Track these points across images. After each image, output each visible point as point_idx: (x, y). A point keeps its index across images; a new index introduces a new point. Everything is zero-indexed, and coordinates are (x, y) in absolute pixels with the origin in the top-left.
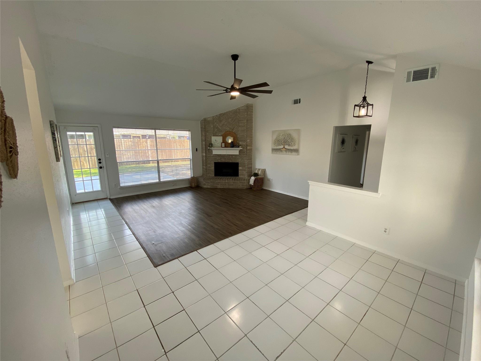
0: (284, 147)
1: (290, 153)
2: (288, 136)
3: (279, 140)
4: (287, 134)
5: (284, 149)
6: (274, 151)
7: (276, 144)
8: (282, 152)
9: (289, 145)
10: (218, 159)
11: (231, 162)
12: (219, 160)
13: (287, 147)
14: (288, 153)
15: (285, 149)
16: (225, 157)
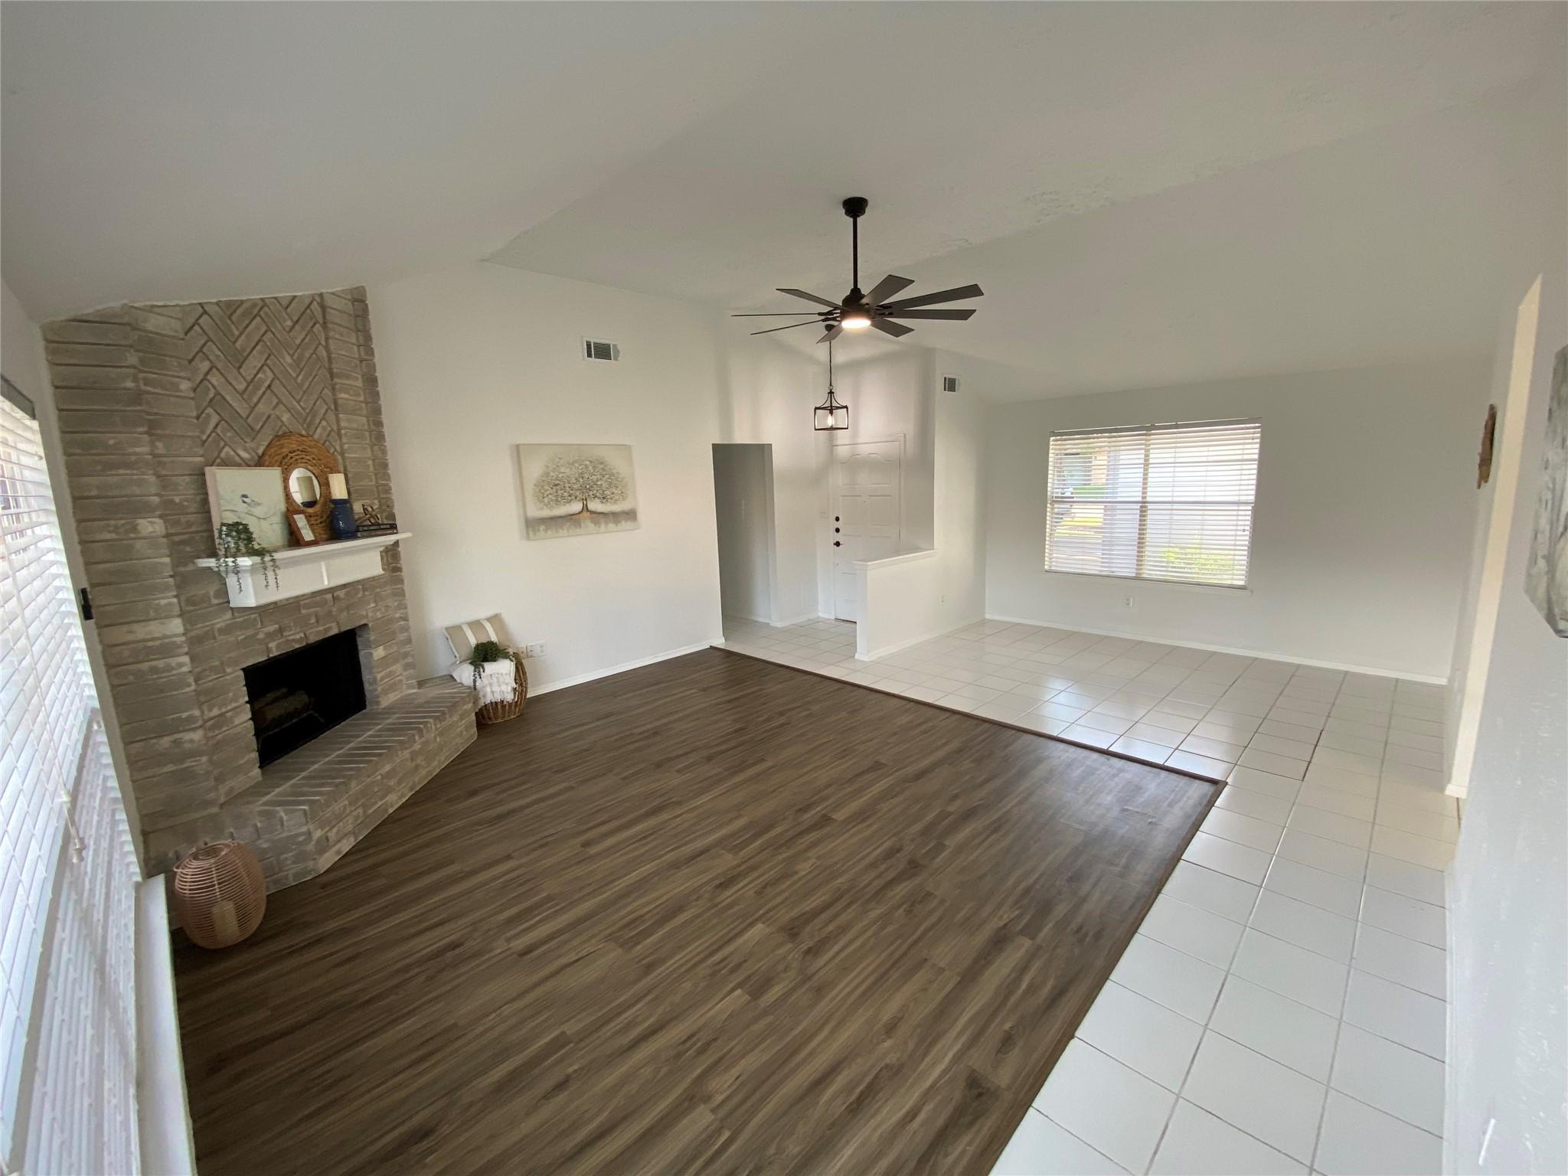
0: (585, 508)
1: (611, 526)
2: (594, 467)
3: (557, 482)
4: (591, 462)
5: (585, 514)
6: (542, 527)
7: (546, 500)
8: (580, 526)
9: (604, 498)
10: (268, 635)
11: (334, 631)
12: (272, 645)
13: (595, 505)
14: (603, 526)
15: (592, 512)
16: (303, 612)
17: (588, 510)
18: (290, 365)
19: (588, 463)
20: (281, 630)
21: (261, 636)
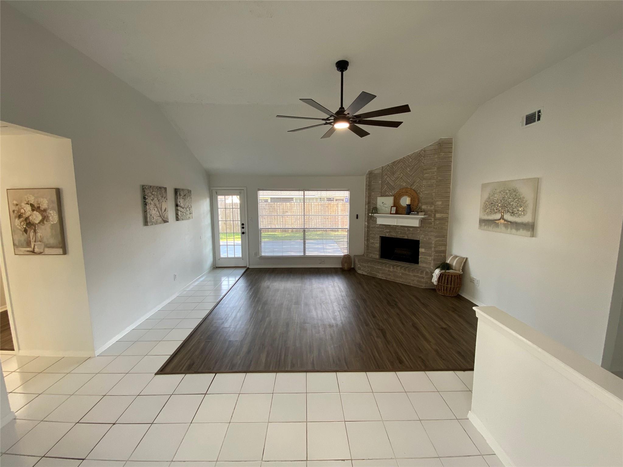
0: (502, 218)
1: (514, 231)
2: (511, 194)
3: (492, 202)
4: (509, 191)
5: (502, 221)
6: (483, 224)
7: (487, 211)
8: (498, 228)
9: (513, 213)
11: (406, 238)
12: (387, 234)
13: (508, 217)
14: (509, 230)
15: (505, 220)
16: (397, 230)
17: (503, 219)
18: (409, 171)
19: (508, 191)
20: (390, 232)
21: (385, 231)
